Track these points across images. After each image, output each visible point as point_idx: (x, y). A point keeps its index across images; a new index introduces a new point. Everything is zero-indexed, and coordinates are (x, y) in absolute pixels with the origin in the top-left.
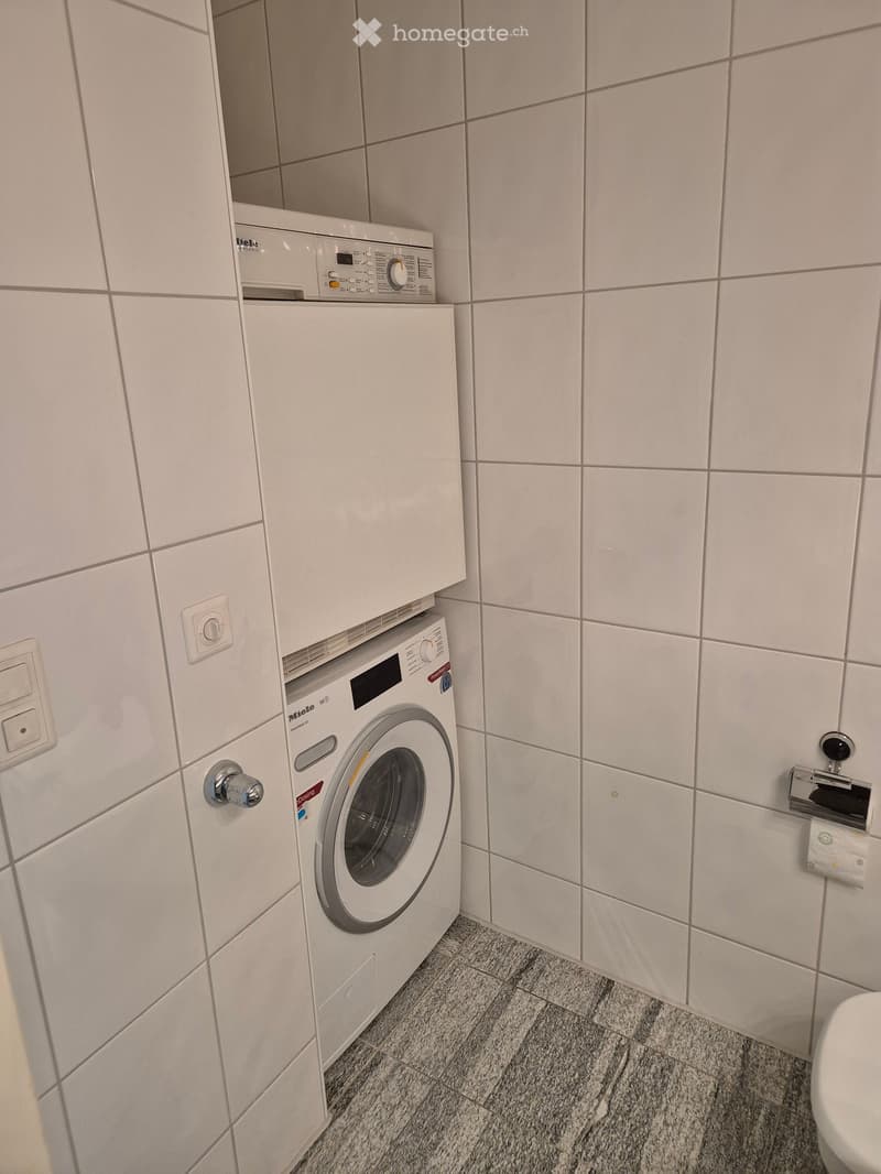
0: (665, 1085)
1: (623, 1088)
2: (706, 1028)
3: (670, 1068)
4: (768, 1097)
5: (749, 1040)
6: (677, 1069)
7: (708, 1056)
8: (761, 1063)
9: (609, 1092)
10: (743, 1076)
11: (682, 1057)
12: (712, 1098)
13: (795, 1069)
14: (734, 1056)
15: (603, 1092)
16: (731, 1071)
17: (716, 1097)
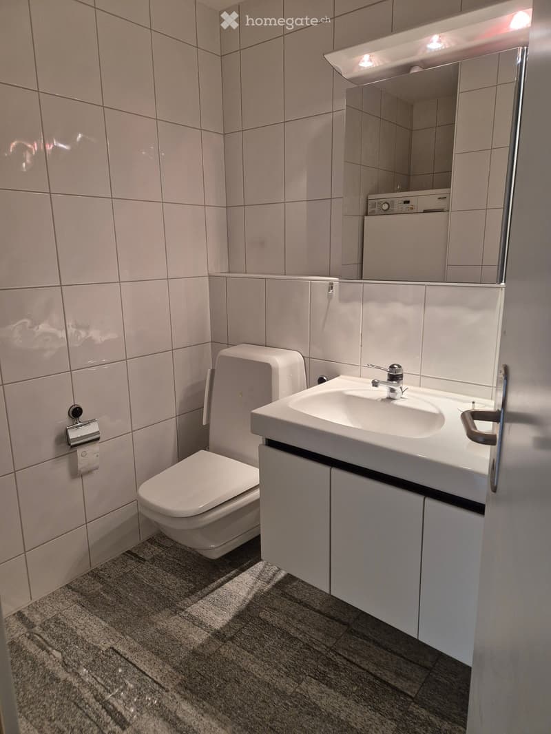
0: (64, 624)
1: (53, 642)
2: (48, 599)
3: (57, 619)
4: (97, 589)
5: (67, 585)
6: (60, 617)
7: (63, 603)
8: (81, 585)
9: (50, 649)
10: (81, 594)
11: (55, 612)
12: (84, 608)
13: (92, 576)
14: (70, 593)
15: (48, 652)
16: (76, 596)
17: (83, 606)
